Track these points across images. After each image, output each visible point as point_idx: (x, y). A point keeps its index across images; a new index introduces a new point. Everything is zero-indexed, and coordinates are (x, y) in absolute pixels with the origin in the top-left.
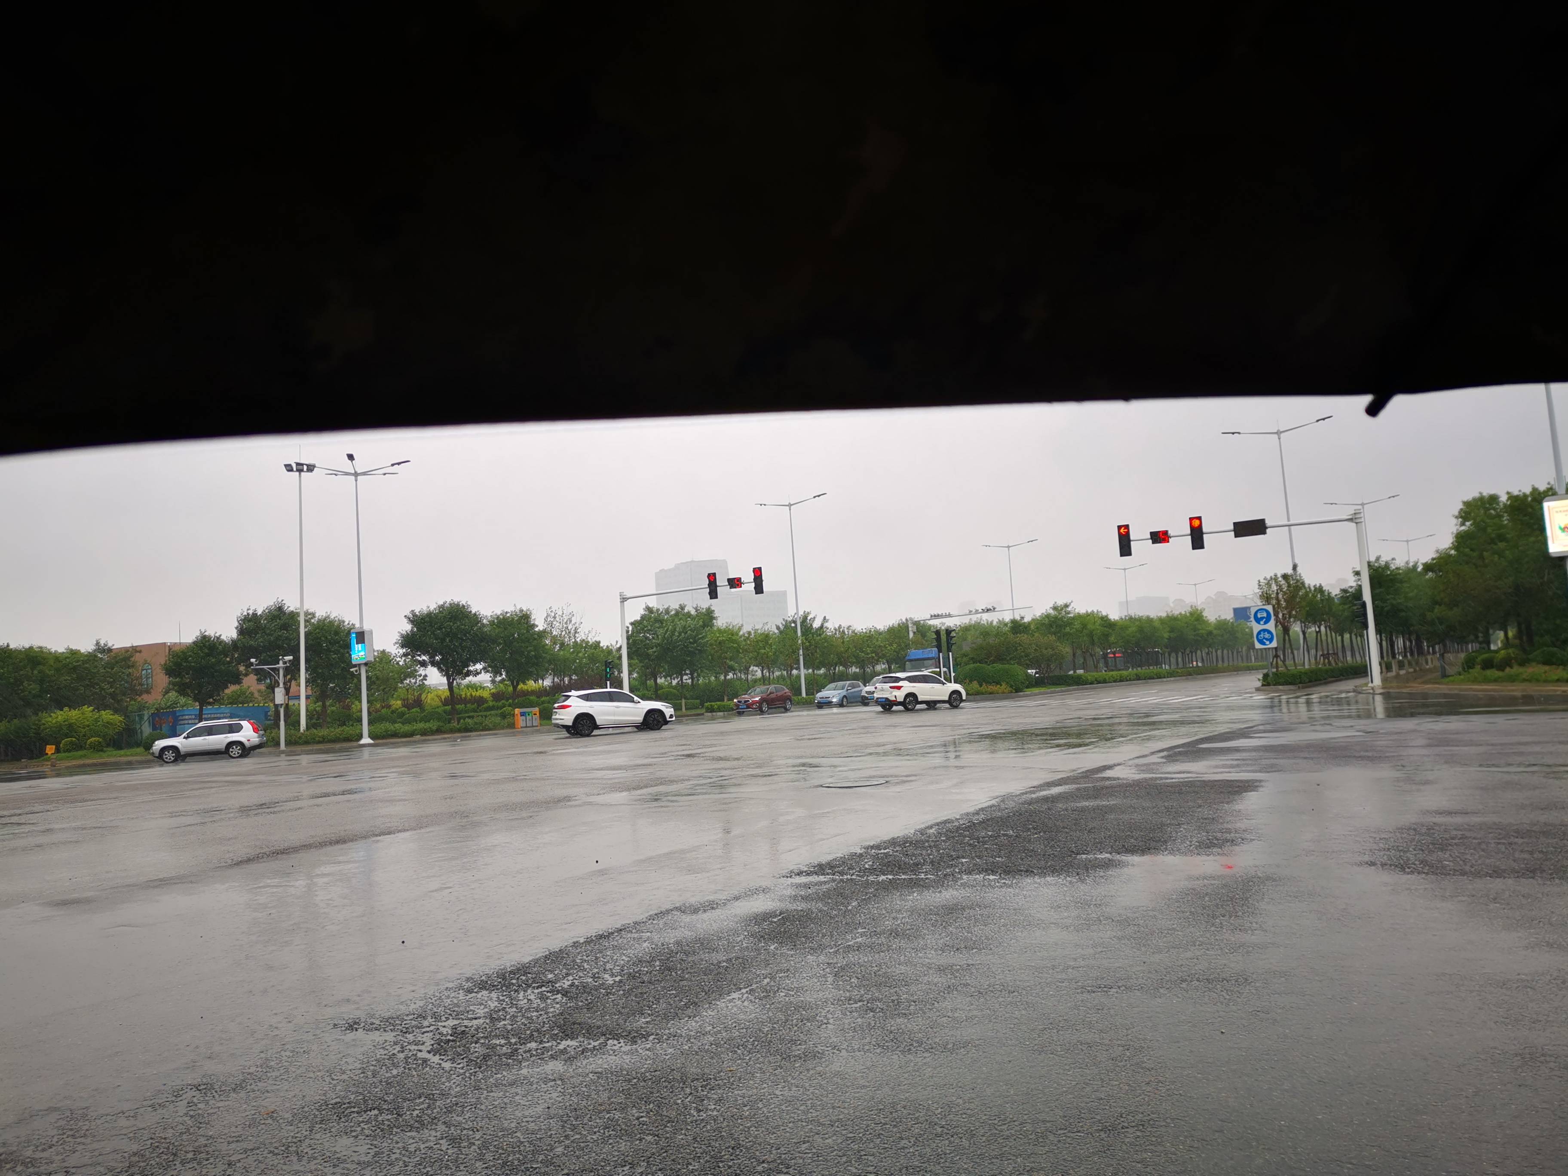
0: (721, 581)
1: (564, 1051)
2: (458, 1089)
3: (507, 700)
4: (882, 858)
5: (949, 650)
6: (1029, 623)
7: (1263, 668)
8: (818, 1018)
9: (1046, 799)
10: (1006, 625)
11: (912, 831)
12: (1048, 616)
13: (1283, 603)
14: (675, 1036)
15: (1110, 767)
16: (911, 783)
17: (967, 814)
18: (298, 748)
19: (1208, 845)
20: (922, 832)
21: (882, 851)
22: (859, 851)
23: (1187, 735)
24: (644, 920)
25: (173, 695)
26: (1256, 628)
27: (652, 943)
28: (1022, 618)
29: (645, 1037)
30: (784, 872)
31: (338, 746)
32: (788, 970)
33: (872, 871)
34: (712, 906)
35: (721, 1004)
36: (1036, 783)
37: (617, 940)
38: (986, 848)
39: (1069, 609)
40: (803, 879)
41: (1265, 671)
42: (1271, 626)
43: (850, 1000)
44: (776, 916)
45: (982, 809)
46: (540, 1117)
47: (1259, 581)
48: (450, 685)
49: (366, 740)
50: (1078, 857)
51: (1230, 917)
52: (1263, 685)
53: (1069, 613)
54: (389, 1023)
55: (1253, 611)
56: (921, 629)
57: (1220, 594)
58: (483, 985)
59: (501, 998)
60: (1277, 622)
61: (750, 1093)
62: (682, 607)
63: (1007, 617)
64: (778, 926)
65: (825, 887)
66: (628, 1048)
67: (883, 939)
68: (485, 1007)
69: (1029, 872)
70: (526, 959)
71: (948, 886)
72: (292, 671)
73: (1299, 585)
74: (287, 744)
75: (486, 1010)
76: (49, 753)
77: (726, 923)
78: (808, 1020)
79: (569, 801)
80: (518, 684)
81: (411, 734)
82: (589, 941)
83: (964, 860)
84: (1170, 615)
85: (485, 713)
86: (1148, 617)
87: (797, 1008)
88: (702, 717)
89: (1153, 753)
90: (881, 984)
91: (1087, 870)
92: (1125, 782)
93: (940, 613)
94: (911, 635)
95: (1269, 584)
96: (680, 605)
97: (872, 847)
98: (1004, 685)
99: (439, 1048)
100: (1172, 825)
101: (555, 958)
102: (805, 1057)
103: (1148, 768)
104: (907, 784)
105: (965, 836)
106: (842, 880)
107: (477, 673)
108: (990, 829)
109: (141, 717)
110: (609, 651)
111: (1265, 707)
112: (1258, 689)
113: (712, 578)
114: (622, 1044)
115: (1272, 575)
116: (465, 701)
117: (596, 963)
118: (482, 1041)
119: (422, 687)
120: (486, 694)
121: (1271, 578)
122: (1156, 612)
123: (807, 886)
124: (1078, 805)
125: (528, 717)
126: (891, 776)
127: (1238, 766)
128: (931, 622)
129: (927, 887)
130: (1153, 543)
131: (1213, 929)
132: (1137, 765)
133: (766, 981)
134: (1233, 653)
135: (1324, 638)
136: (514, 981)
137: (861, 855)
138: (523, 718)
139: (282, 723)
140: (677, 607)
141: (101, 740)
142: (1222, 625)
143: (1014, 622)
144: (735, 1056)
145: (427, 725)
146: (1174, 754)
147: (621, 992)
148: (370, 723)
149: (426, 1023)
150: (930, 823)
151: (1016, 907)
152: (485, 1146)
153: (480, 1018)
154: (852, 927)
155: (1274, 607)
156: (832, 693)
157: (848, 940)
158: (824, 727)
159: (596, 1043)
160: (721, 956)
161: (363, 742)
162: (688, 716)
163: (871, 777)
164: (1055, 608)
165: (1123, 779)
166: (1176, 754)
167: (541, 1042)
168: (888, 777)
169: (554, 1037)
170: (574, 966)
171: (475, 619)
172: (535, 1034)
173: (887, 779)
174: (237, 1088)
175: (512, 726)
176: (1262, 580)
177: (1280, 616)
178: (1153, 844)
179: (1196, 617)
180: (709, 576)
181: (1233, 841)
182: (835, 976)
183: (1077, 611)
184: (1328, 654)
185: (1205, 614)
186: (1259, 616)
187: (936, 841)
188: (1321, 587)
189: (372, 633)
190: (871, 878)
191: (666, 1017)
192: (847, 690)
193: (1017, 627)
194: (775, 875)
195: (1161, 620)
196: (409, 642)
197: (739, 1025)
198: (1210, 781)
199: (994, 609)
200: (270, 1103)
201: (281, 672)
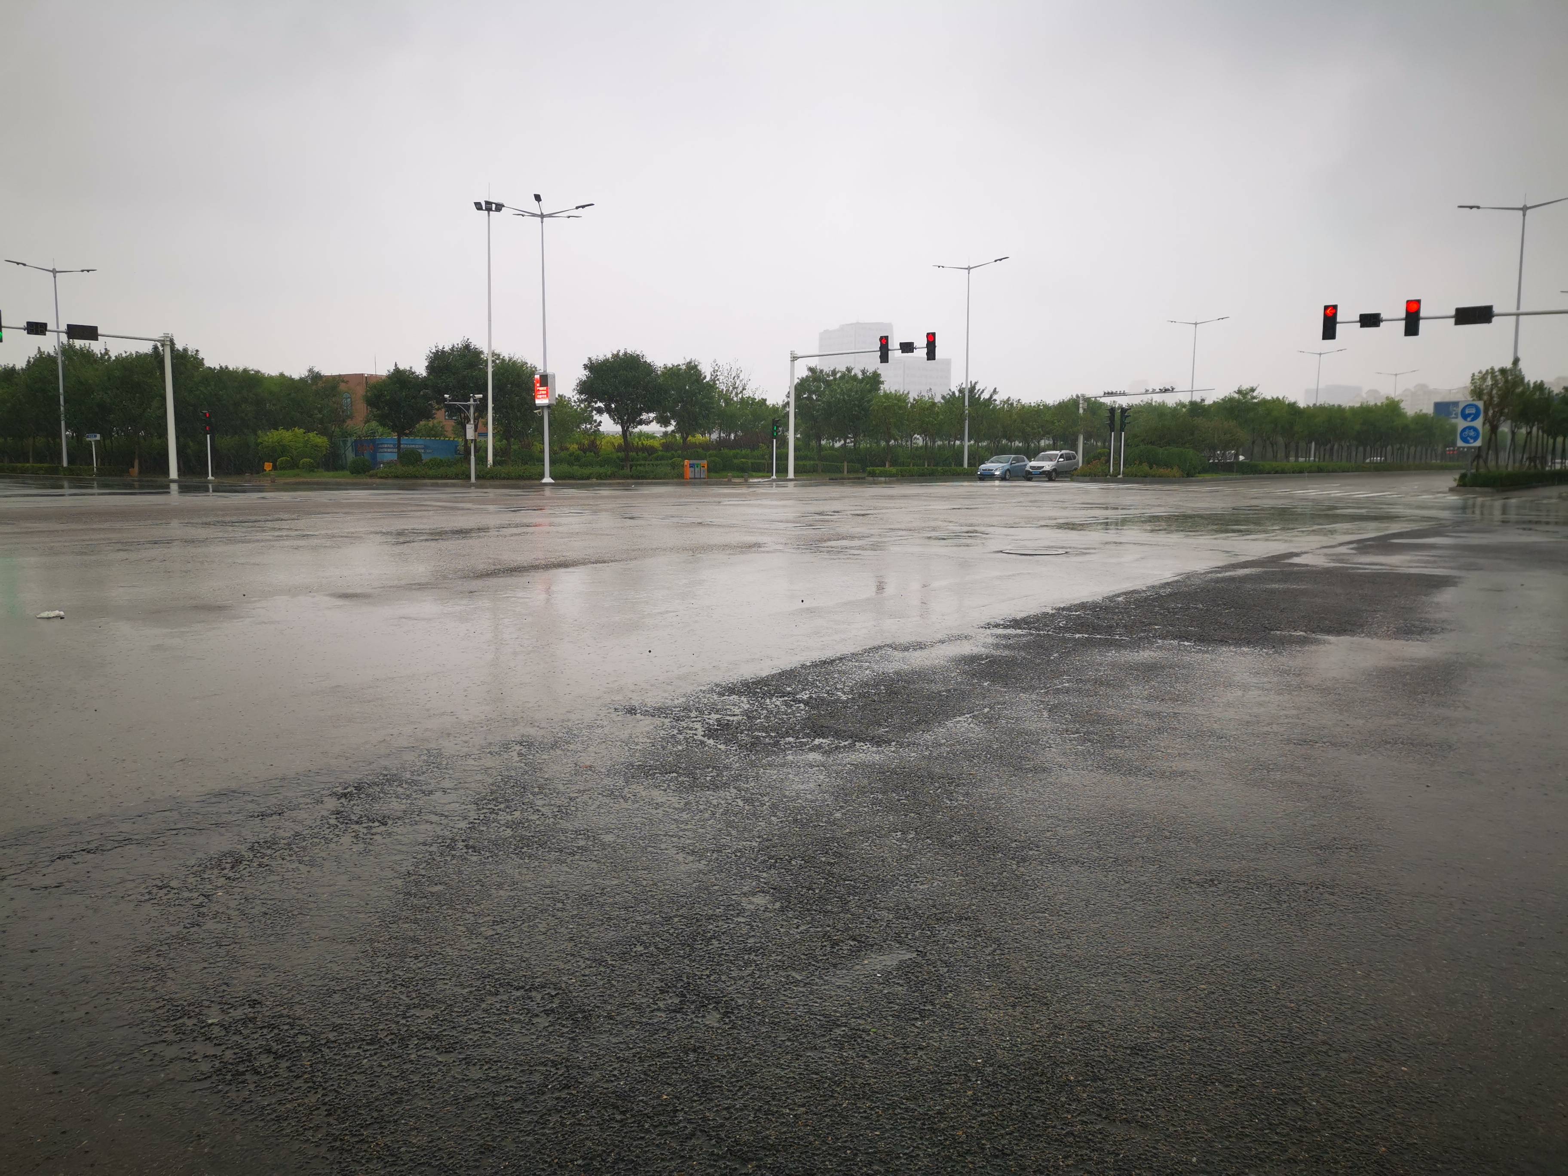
0: (894, 344)
1: (819, 747)
2: (738, 765)
3: (676, 451)
4: (1074, 619)
5: (1122, 430)
6: (1210, 406)
7: (1459, 468)
8: (1040, 742)
9: (1232, 579)
10: (1184, 406)
11: (1101, 598)
12: (1231, 400)
13: (1496, 400)
14: (914, 744)
15: (1297, 555)
16: (1092, 555)
17: (1153, 587)
18: (488, 483)
19: (1407, 631)
20: (1111, 599)
21: (1074, 613)
22: (1051, 612)
23: (1378, 530)
24: (860, 652)
25: (374, 424)
26: (1461, 424)
27: (873, 671)
28: (1203, 400)
29: (889, 742)
30: (982, 624)
31: (522, 483)
32: (1005, 703)
33: (1066, 629)
34: (920, 646)
35: (949, 724)
36: (1220, 564)
37: (841, 667)
38: (1178, 618)
39: (1255, 394)
40: (1000, 631)
41: (1463, 471)
42: (1478, 423)
43: (1067, 731)
44: (983, 659)
45: (1168, 584)
46: (814, 791)
47: (1474, 375)
48: (624, 432)
49: (547, 480)
50: (1272, 633)
51: (1433, 694)
52: (1458, 485)
53: (1254, 398)
54: (660, 711)
55: (1461, 406)
56: (1093, 406)
57: (1423, 387)
58: (732, 690)
59: (751, 702)
60: (1485, 420)
61: (992, 791)
62: (849, 370)
63: (1186, 399)
64: (987, 667)
65: (1024, 639)
66: (875, 749)
67: (1088, 686)
68: (740, 707)
69: (1223, 641)
70: (764, 674)
71: (1144, 647)
72: (481, 408)
73: (1519, 379)
74: (476, 478)
75: (741, 710)
76: (267, 470)
77: (937, 662)
78: (1032, 743)
79: (759, 547)
80: (687, 437)
81: (588, 478)
82: (815, 665)
83: (1156, 627)
84: (1364, 405)
85: (656, 462)
86: (1340, 406)
87: (1020, 733)
88: (863, 481)
89: (1341, 544)
90: (1093, 721)
91: (1283, 644)
92: (1314, 569)
93: (1114, 391)
94: (1081, 411)
95: (1483, 378)
96: (847, 368)
97: (1063, 609)
98: (1175, 469)
99: (710, 733)
100: (1369, 611)
101: (788, 675)
102: (1035, 770)
103: (1338, 558)
104: (1088, 556)
105: (1155, 606)
106: (1039, 635)
107: (648, 423)
108: (1178, 601)
109: (345, 442)
110: (775, 409)
111: (1457, 508)
112: (1452, 490)
113: (884, 341)
114: (868, 746)
115: (1489, 368)
116: (637, 449)
117: (827, 683)
118: (746, 732)
119: (597, 432)
120: (656, 444)
121: (1487, 371)
122: (1348, 401)
123: (1005, 637)
124: (1267, 586)
125: (696, 469)
126: (1070, 548)
127: (1435, 562)
128: (1103, 400)
129: (1125, 648)
130: (1361, 327)
131: (1415, 703)
132: (1326, 555)
133: (986, 710)
134: (1427, 450)
135: (1534, 440)
136: (758, 690)
137: (1053, 615)
138: (692, 469)
139: (473, 457)
140: (844, 370)
141: (312, 461)
142: (1421, 420)
143: (1193, 404)
144: (972, 764)
145: (602, 470)
146: (1363, 546)
147: (856, 707)
148: (552, 462)
149: (692, 715)
150: (1117, 592)
151: (1215, 670)
152: (774, 806)
153: (738, 715)
154: (1058, 674)
155: (1485, 403)
156: (995, 466)
157: (1056, 685)
158: (990, 498)
159: (846, 743)
160: (940, 687)
161: (545, 480)
162: (849, 479)
163: (1049, 547)
164: (1239, 392)
165: (1313, 566)
166: (1366, 547)
167: (797, 738)
168: (1066, 548)
169: (807, 735)
170: (806, 685)
171: (648, 368)
172: (791, 732)
173: (1068, 550)
174: (554, 746)
175: (681, 476)
176: (1476, 374)
177: (1490, 413)
178: (1349, 627)
179: (1392, 408)
180: (881, 338)
181: (1432, 629)
182: (1050, 711)
183: (1263, 396)
184: (1535, 457)
185: (1402, 405)
186: (1467, 412)
187: (1126, 609)
188: (1542, 383)
189: (554, 377)
190: (1068, 635)
191: (903, 729)
192: (1011, 464)
193: (1196, 409)
194: (974, 625)
195: (1352, 409)
196: (584, 388)
197: (970, 741)
198: (1405, 574)
199: (1173, 389)
200: (586, 759)
201: (472, 410)
